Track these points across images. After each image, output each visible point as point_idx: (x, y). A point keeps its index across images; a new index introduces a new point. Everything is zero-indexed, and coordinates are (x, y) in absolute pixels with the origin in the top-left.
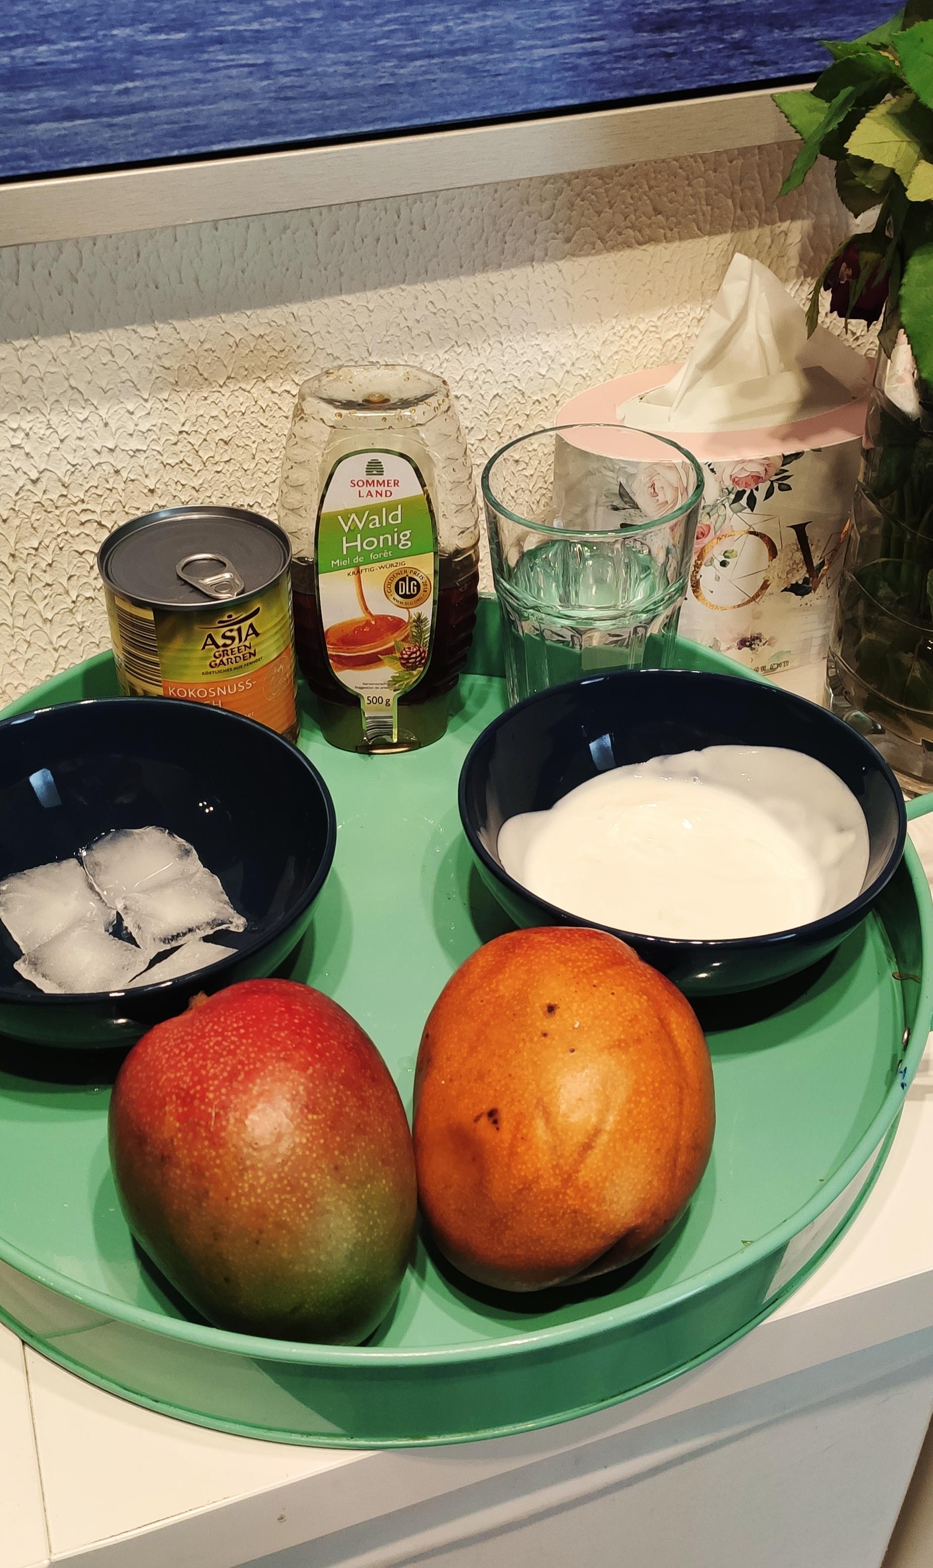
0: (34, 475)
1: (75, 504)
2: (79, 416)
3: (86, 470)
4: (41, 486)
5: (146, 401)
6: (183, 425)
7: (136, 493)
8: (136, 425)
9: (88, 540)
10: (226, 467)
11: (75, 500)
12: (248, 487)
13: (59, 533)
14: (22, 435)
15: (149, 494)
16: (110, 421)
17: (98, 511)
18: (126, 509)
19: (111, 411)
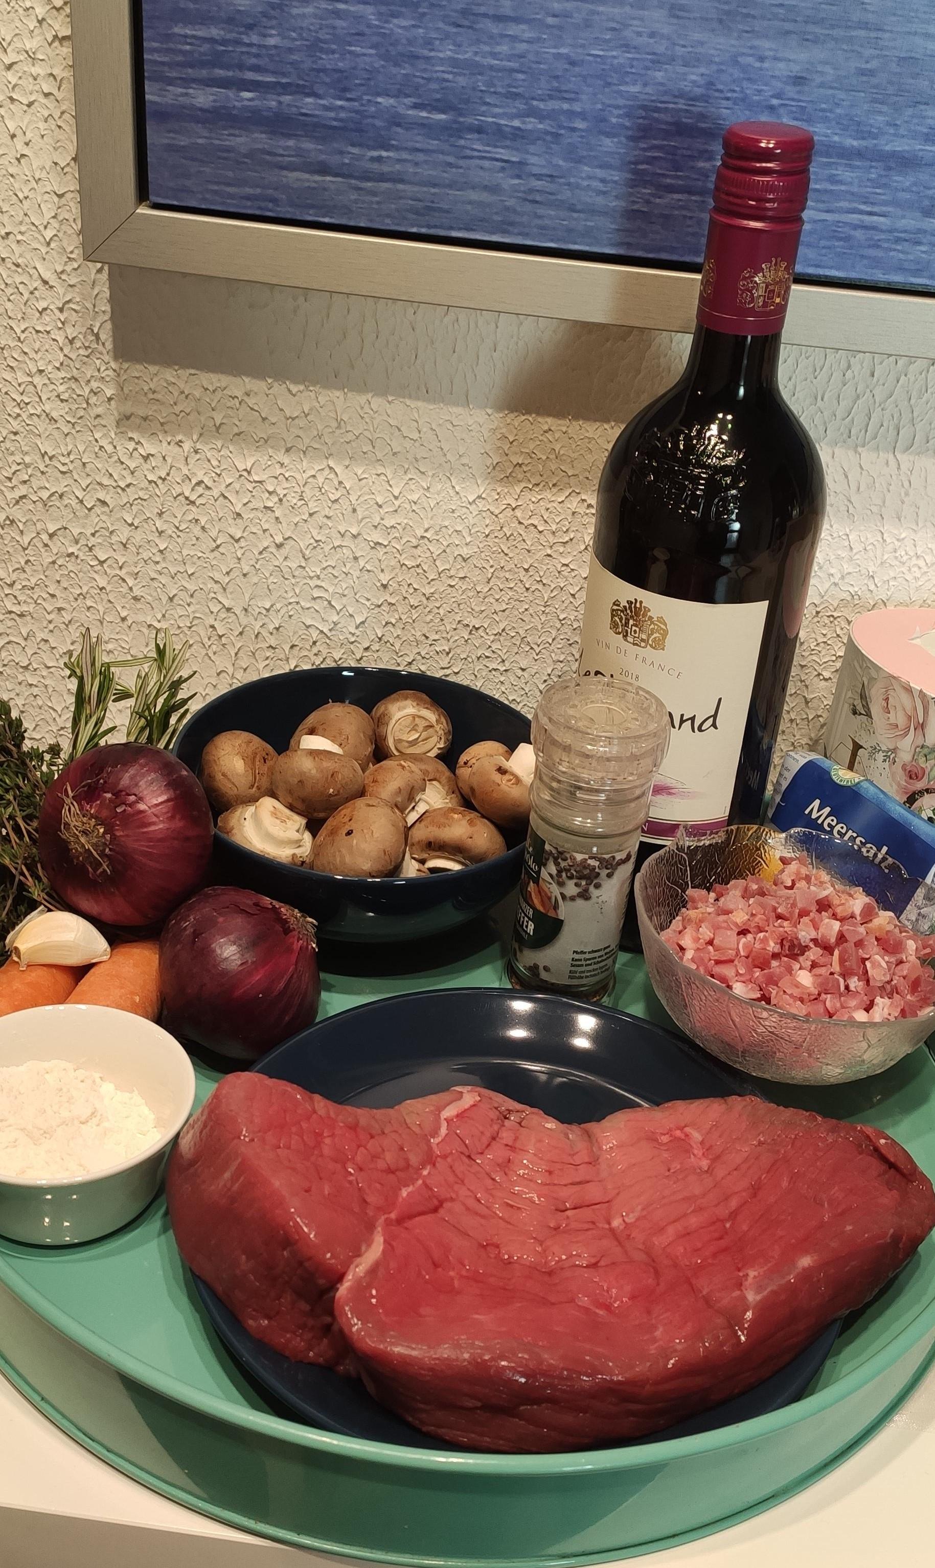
0: (278, 540)
1: (311, 578)
2: (330, 495)
3: (327, 549)
4: (284, 551)
5: (396, 498)
6: (426, 531)
7: (369, 584)
8: (382, 519)
9: (315, 615)
10: (460, 583)
11: (312, 574)
12: (477, 609)
13: (291, 601)
14: (276, 499)
15: (382, 589)
16: (358, 509)
17: (331, 590)
18: (357, 597)
19: (362, 499)
